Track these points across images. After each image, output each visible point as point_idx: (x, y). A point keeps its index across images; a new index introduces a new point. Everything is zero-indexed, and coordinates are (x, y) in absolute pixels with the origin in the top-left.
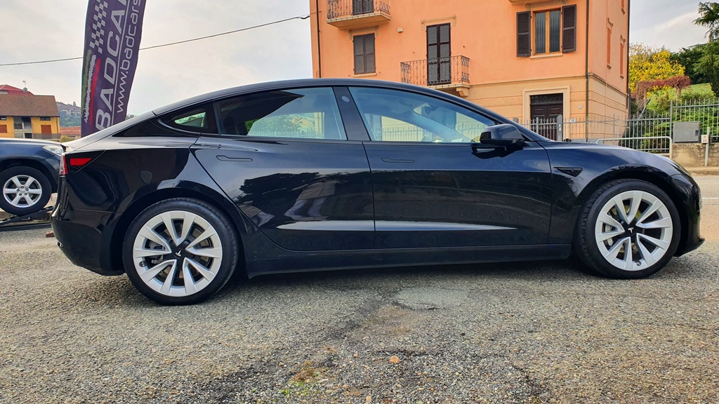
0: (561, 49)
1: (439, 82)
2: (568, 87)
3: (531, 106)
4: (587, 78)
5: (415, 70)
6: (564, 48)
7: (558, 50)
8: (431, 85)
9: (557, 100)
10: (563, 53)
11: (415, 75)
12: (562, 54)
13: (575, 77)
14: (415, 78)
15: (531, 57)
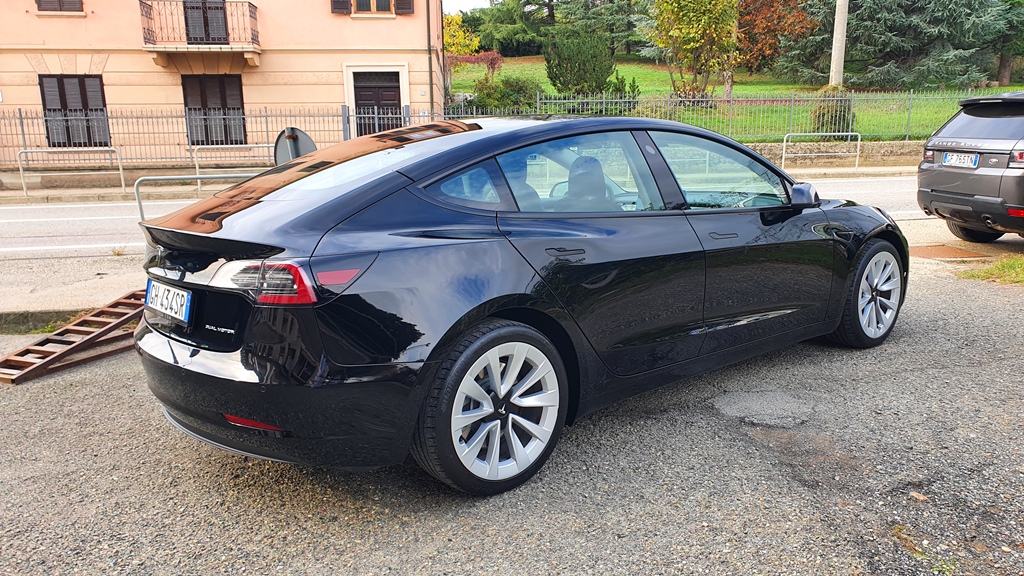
0: (393, 9)
1: (208, 40)
2: (406, 64)
3: (355, 87)
4: (430, 54)
5: (169, 17)
6: (397, 8)
7: (388, 9)
8: (192, 44)
9: (391, 80)
10: (396, 14)
11: (170, 25)
12: (394, 16)
13: (414, 51)
14: (170, 31)
15: (353, 15)
